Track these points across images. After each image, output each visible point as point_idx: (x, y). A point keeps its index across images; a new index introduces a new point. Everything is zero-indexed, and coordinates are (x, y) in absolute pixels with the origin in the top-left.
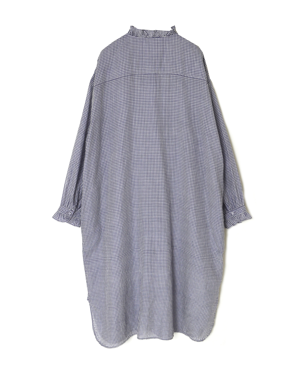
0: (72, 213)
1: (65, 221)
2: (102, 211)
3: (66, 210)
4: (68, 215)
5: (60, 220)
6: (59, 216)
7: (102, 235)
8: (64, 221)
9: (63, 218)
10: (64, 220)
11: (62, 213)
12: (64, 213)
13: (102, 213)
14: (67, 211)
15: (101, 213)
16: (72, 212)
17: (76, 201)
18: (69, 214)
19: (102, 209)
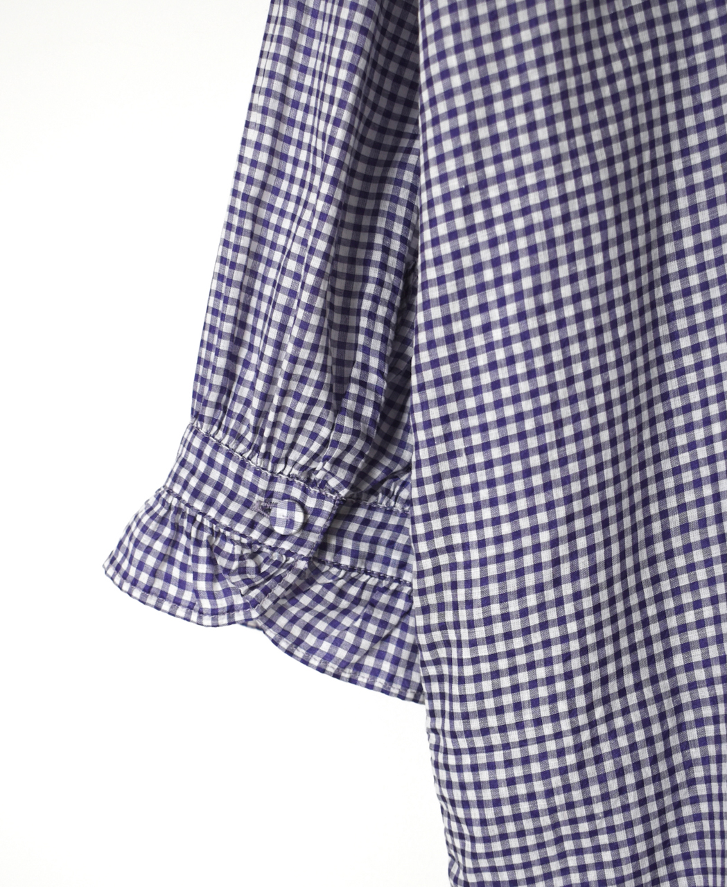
0: (317, 512)
1: (231, 609)
2: (690, 496)
3: (248, 476)
4: (268, 532)
5: (173, 590)
6: (172, 543)
7: (687, 811)
8: (222, 603)
9: (203, 568)
10: (211, 595)
11: (199, 505)
12: (222, 510)
13: (685, 528)
14: (253, 488)
15: (674, 521)
16: (311, 503)
17: (365, 367)
18: (280, 530)
19: (687, 477)
